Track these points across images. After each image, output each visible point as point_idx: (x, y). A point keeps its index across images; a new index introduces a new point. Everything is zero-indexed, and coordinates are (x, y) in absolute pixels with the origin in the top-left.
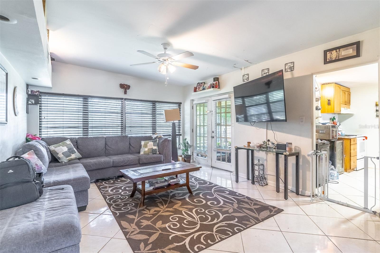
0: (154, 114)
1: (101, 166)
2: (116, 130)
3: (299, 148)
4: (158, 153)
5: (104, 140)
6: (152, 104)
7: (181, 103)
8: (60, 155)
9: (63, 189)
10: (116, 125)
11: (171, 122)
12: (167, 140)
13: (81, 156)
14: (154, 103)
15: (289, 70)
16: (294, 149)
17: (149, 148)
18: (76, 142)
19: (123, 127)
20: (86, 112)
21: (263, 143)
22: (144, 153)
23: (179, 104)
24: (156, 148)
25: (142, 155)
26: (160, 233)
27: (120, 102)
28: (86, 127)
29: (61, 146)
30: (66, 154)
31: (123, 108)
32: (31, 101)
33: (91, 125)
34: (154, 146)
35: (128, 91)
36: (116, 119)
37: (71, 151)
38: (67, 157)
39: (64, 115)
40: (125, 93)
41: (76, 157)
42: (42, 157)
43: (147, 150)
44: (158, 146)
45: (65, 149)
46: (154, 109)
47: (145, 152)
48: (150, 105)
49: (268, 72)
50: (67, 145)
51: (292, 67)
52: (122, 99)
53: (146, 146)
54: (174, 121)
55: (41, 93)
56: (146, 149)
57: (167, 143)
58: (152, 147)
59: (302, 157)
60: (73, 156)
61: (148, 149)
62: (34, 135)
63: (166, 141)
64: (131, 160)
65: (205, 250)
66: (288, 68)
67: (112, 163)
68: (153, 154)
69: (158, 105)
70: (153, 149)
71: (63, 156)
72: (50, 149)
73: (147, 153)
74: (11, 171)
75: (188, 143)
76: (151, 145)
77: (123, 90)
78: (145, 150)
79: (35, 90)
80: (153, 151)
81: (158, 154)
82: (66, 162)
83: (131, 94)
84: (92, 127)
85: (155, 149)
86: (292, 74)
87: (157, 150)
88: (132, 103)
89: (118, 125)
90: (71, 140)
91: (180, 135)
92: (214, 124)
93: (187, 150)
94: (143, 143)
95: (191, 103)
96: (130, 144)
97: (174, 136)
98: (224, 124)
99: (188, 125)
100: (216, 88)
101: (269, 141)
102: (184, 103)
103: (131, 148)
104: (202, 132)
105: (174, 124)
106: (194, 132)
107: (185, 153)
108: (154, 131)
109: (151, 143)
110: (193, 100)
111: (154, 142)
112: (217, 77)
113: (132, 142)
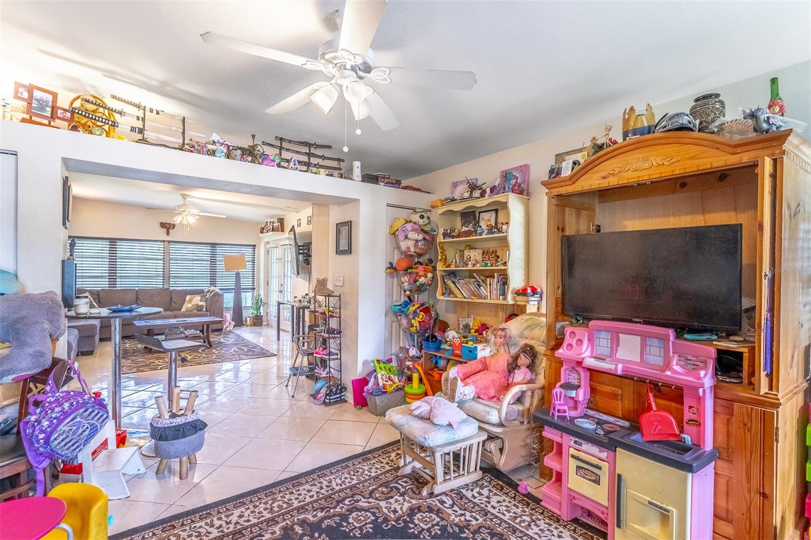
0: (213, 261)
2: (155, 280)
4: (205, 310)
5: (135, 293)
6: (210, 248)
7: (255, 246)
10: (157, 275)
11: (234, 272)
12: (216, 294)
14: (213, 246)
17: (194, 304)
19: (165, 278)
20: (113, 258)
22: (186, 309)
25: (184, 310)
27: (161, 245)
28: (113, 277)
31: (166, 252)
33: (120, 274)
34: (200, 301)
35: (171, 231)
36: (156, 267)
39: (83, 262)
40: (168, 234)
44: (206, 301)
46: (213, 255)
47: (188, 308)
48: (207, 250)
52: (164, 241)
53: (190, 301)
54: (238, 271)
56: (190, 305)
58: (198, 302)
63: (215, 296)
68: (198, 311)
69: (219, 250)
70: (199, 304)
73: (190, 310)
75: (261, 301)
76: (197, 300)
77: (164, 230)
78: (188, 306)
80: (199, 308)
83: (174, 235)
84: (121, 276)
85: (202, 305)
87: (204, 306)
90: (91, 292)
91: (254, 289)
92: (282, 276)
93: (258, 309)
94: (188, 297)
95: (265, 246)
96: (171, 299)
97: (238, 290)
98: (289, 275)
99: (262, 276)
100: (278, 231)
101: (307, 294)
102: (259, 244)
103: (173, 304)
104: (275, 285)
105: (238, 275)
106: (269, 285)
107: (256, 313)
108: (213, 283)
109: (198, 298)
110: (268, 242)
111: (202, 296)
112: (282, 217)
113: (174, 296)
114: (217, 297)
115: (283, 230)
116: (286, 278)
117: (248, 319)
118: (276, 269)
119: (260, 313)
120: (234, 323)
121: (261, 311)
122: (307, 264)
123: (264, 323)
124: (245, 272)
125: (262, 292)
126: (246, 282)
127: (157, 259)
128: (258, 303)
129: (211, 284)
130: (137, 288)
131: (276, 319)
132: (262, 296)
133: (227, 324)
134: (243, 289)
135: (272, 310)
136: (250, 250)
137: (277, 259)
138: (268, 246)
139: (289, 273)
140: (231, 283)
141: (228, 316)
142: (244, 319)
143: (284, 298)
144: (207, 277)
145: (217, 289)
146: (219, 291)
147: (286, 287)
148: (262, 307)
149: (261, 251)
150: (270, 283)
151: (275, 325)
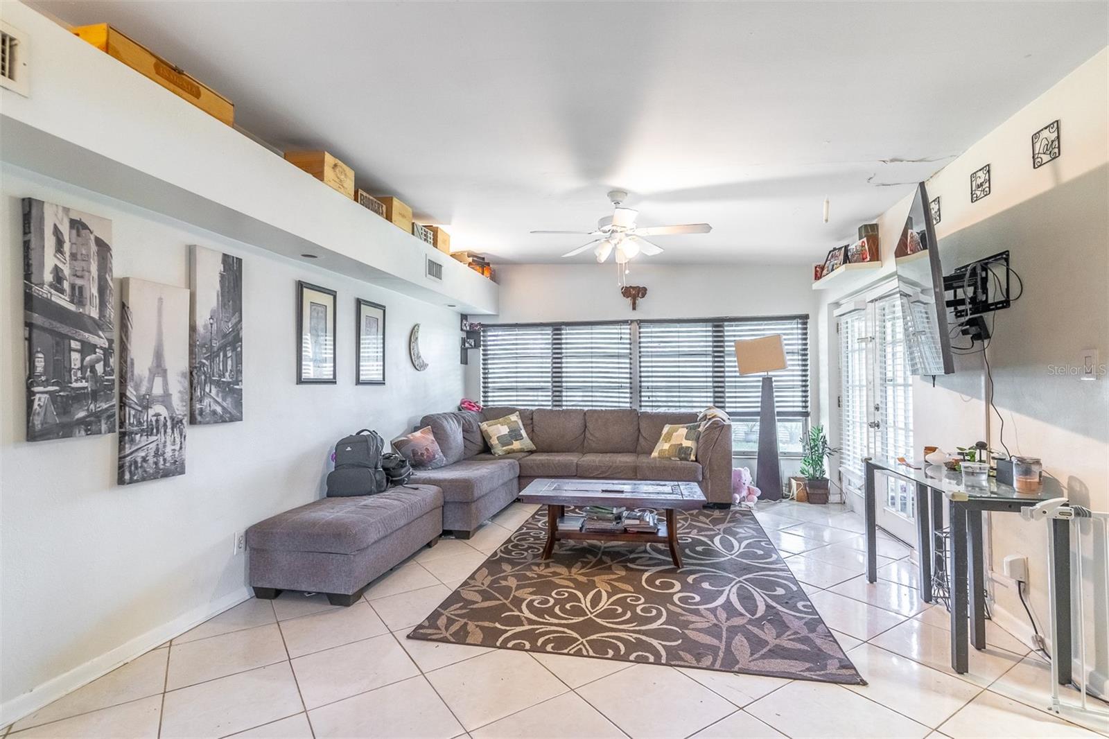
0: (718, 353)
1: (553, 470)
2: (617, 395)
3: (1084, 485)
4: (693, 458)
5: (581, 417)
6: (711, 329)
7: (807, 317)
8: (494, 441)
9: (417, 489)
10: (618, 385)
11: (760, 376)
12: (718, 424)
13: (533, 447)
14: (715, 324)
15: (1046, 158)
16: (1066, 487)
17: (674, 443)
18: (529, 419)
19: (636, 390)
20: (557, 357)
21: (959, 454)
22: (659, 454)
23: (804, 318)
24: (690, 445)
25: (655, 458)
26: (505, 603)
27: (625, 329)
28: (557, 388)
29: (499, 425)
30: (504, 441)
31: (635, 343)
32: (468, 343)
33: (566, 384)
34: (686, 439)
35: (640, 301)
36: (619, 371)
37: (515, 435)
38: (504, 445)
40: (635, 307)
41: (523, 447)
42: (443, 440)
43: (667, 448)
44: (697, 440)
45: (504, 430)
46: (719, 342)
47: (662, 451)
48: (706, 331)
49: (987, 177)
50: (509, 424)
51: (1053, 142)
52: (629, 322)
53: (669, 437)
54: (770, 373)
55: (483, 326)
56: (666, 446)
57: (718, 433)
58: (682, 440)
59: (1092, 525)
60: (516, 445)
61: (669, 445)
62: (474, 403)
63: (716, 428)
64: (617, 467)
65: (525, 652)
66: (1041, 151)
67: (574, 469)
68: (681, 459)
69: (729, 329)
70: (683, 445)
71: (497, 442)
72: (481, 427)
73: (667, 456)
74: (349, 449)
75: (825, 442)
76: (680, 436)
77: (629, 301)
78: (664, 448)
79: (476, 322)
80: (682, 452)
81: (692, 461)
82: (501, 454)
83: (647, 309)
85: (689, 448)
86: (1056, 174)
87: (691, 451)
88: (654, 330)
89: (620, 385)
90: (522, 414)
91: (806, 414)
92: (878, 381)
93: (817, 462)
94: (666, 428)
95: (830, 313)
96: (639, 430)
97: (767, 417)
98: (900, 381)
99: (824, 385)
100: (863, 260)
101: (981, 446)
102: (817, 314)
103: (641, 440)
104: (857, 408)
105: (767, 382)
106: (844, 407)
107: (811, 471)
108: (719, 401)
109: (682, 431)
110: (837, 304)
111: (690, 429)
112: (874, 222)
113: (643, 425)
114: (719, 431)
115: (875, 255)
116: (890, 390)
117: (794, 483)
118: (858, 369)
119: (823, 472)
120: (759, 493)
121: (826, 467)
122: (977, 337)
123: (834, 498)
124: (787, 376)
125: (825, 422)
126: (788, 399)
127: (619, 356)
128: (816, 448)
129: (715, 402)
130: (586, 409)
131: (862, 494)
132: (826, 432)
133: (744, 493)
134: (779, 414)
135: (851, 468)
136: (795, 326)
137: (861, 340)
138: (837, 312)
139: (900, 374)
140: (753, 400)
141: (746, 474)
142: (785, 481)
143: (885, 443)
144: (707, 387)
145: (721, 414)
146: (725, 417)
147: (890, 411)
148: (825, 457)
149: (821, 327)
150: (844, 403)
151: (861, 507)
